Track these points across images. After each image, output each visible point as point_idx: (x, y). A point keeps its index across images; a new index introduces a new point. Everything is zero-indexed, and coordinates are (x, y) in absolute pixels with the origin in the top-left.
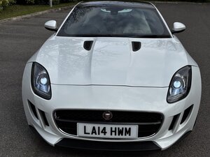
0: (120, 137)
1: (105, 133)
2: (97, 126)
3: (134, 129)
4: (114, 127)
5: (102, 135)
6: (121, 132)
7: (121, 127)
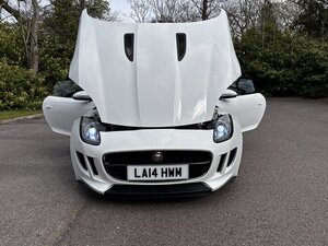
0: (172, 178)
1: (156, 175)
2: (147, 168)
3: (185, 168)
4: (165, 167)
5: (153, 178)
6: (171, 173)
7: (171, 167)
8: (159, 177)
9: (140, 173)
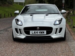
0: (42, 34)
1: (37, 33)
2: (35, 31)
4: (40, 31)
5: (37, 34)
7: (42, 31)
8: (38, 34)
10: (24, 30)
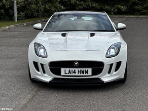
0: (83, 75)
1: (75, 73)
2: (71, 69)
3: (90, 70)
4: (79, 69)
6: (83, 72)
7: (83, 69)
8: (77, 74)
9: (67, 72)
10: (49, 66)
